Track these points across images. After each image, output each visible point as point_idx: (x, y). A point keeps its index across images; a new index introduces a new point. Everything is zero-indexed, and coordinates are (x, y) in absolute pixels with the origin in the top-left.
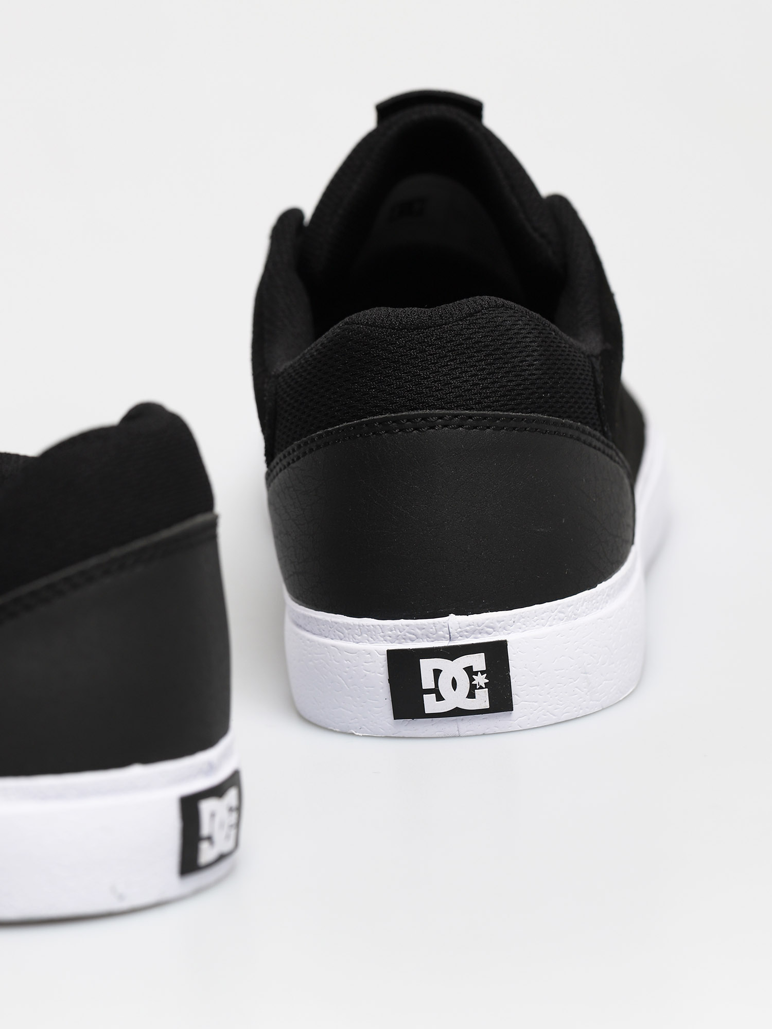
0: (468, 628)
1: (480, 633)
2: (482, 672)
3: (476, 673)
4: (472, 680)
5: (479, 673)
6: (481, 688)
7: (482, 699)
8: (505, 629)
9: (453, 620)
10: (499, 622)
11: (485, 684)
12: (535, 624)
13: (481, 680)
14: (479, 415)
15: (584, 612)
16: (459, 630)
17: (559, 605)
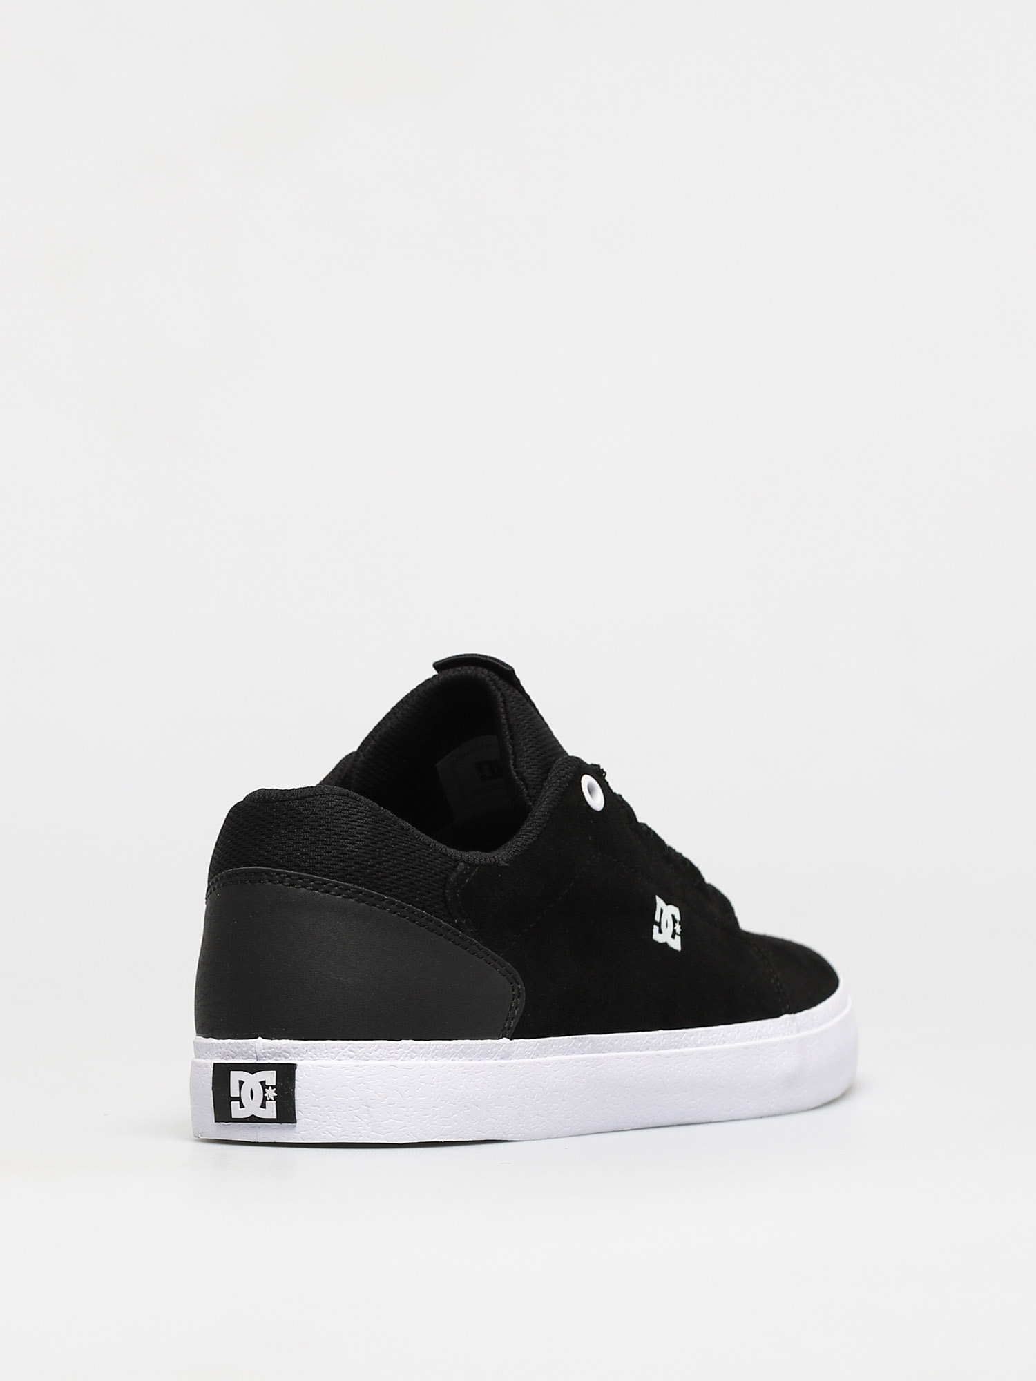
0: (269, 1050)
1: (280, 1056)
2: (273, 1087)
3: (268, 1087)
4: (264, 1092)
5: (270, 1088)
6: (270, 1100)
7: (271, 1111)
8: (299, 1055)
9: (260, 1042)
10: (294, 1049)
11: (274, 1097)
12: (325, 1056)
13: (271, 1093)
14: (320, 880)
15: (377, 1057)
16: (263, 1051)
17: (350, 1044)
